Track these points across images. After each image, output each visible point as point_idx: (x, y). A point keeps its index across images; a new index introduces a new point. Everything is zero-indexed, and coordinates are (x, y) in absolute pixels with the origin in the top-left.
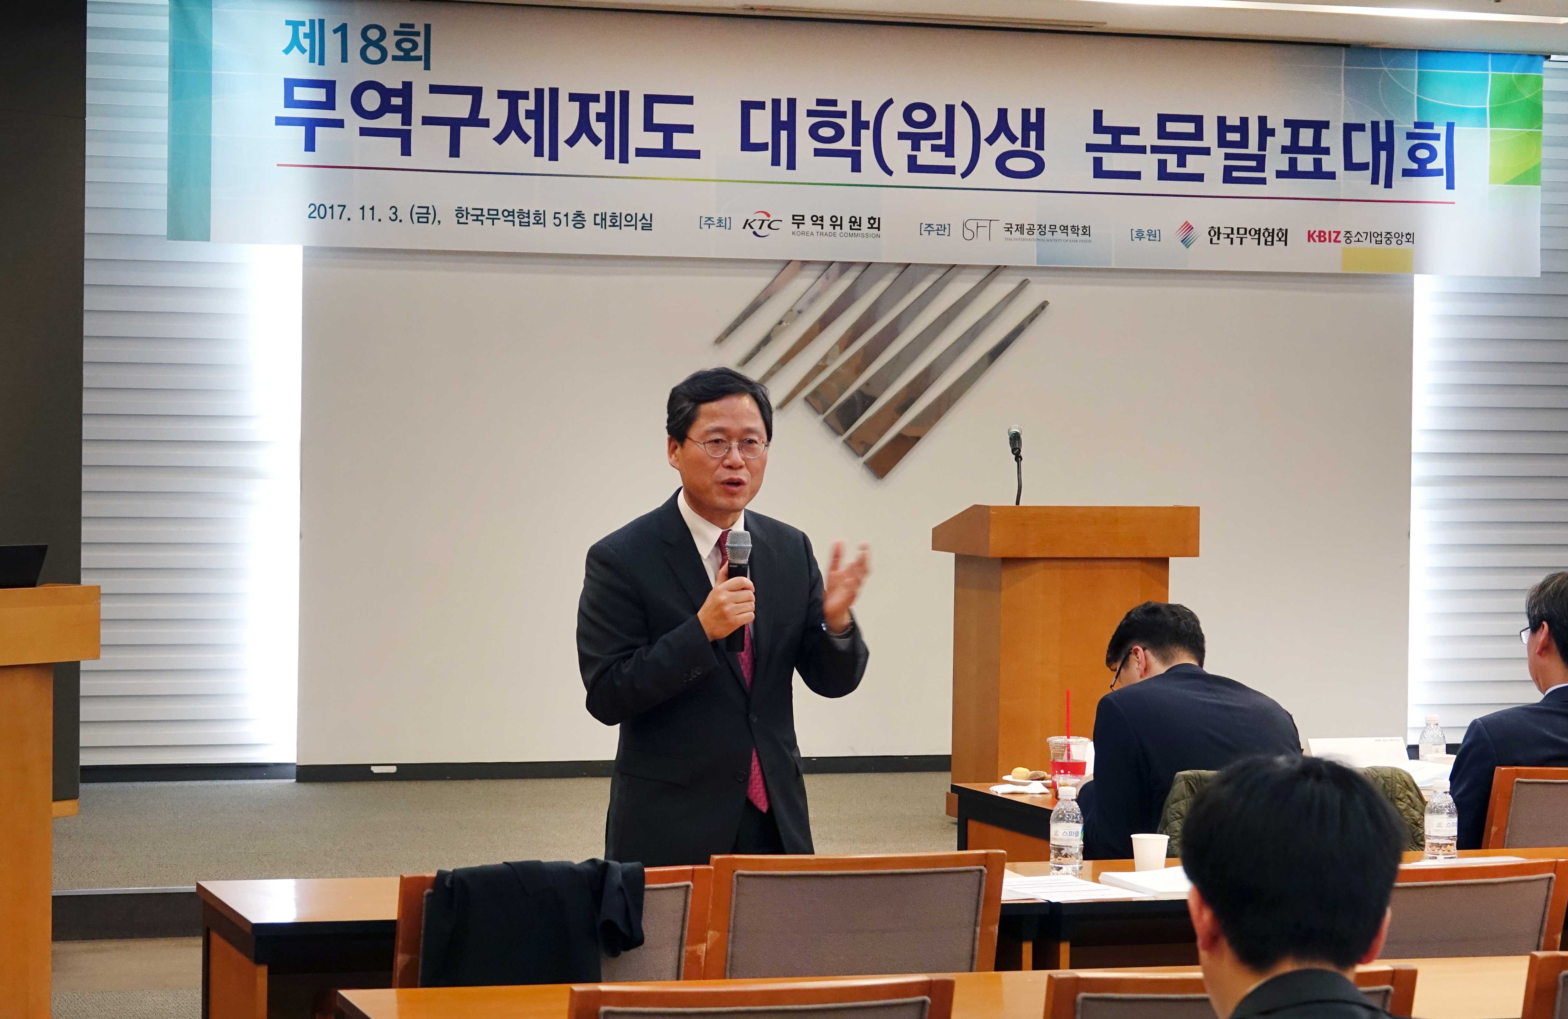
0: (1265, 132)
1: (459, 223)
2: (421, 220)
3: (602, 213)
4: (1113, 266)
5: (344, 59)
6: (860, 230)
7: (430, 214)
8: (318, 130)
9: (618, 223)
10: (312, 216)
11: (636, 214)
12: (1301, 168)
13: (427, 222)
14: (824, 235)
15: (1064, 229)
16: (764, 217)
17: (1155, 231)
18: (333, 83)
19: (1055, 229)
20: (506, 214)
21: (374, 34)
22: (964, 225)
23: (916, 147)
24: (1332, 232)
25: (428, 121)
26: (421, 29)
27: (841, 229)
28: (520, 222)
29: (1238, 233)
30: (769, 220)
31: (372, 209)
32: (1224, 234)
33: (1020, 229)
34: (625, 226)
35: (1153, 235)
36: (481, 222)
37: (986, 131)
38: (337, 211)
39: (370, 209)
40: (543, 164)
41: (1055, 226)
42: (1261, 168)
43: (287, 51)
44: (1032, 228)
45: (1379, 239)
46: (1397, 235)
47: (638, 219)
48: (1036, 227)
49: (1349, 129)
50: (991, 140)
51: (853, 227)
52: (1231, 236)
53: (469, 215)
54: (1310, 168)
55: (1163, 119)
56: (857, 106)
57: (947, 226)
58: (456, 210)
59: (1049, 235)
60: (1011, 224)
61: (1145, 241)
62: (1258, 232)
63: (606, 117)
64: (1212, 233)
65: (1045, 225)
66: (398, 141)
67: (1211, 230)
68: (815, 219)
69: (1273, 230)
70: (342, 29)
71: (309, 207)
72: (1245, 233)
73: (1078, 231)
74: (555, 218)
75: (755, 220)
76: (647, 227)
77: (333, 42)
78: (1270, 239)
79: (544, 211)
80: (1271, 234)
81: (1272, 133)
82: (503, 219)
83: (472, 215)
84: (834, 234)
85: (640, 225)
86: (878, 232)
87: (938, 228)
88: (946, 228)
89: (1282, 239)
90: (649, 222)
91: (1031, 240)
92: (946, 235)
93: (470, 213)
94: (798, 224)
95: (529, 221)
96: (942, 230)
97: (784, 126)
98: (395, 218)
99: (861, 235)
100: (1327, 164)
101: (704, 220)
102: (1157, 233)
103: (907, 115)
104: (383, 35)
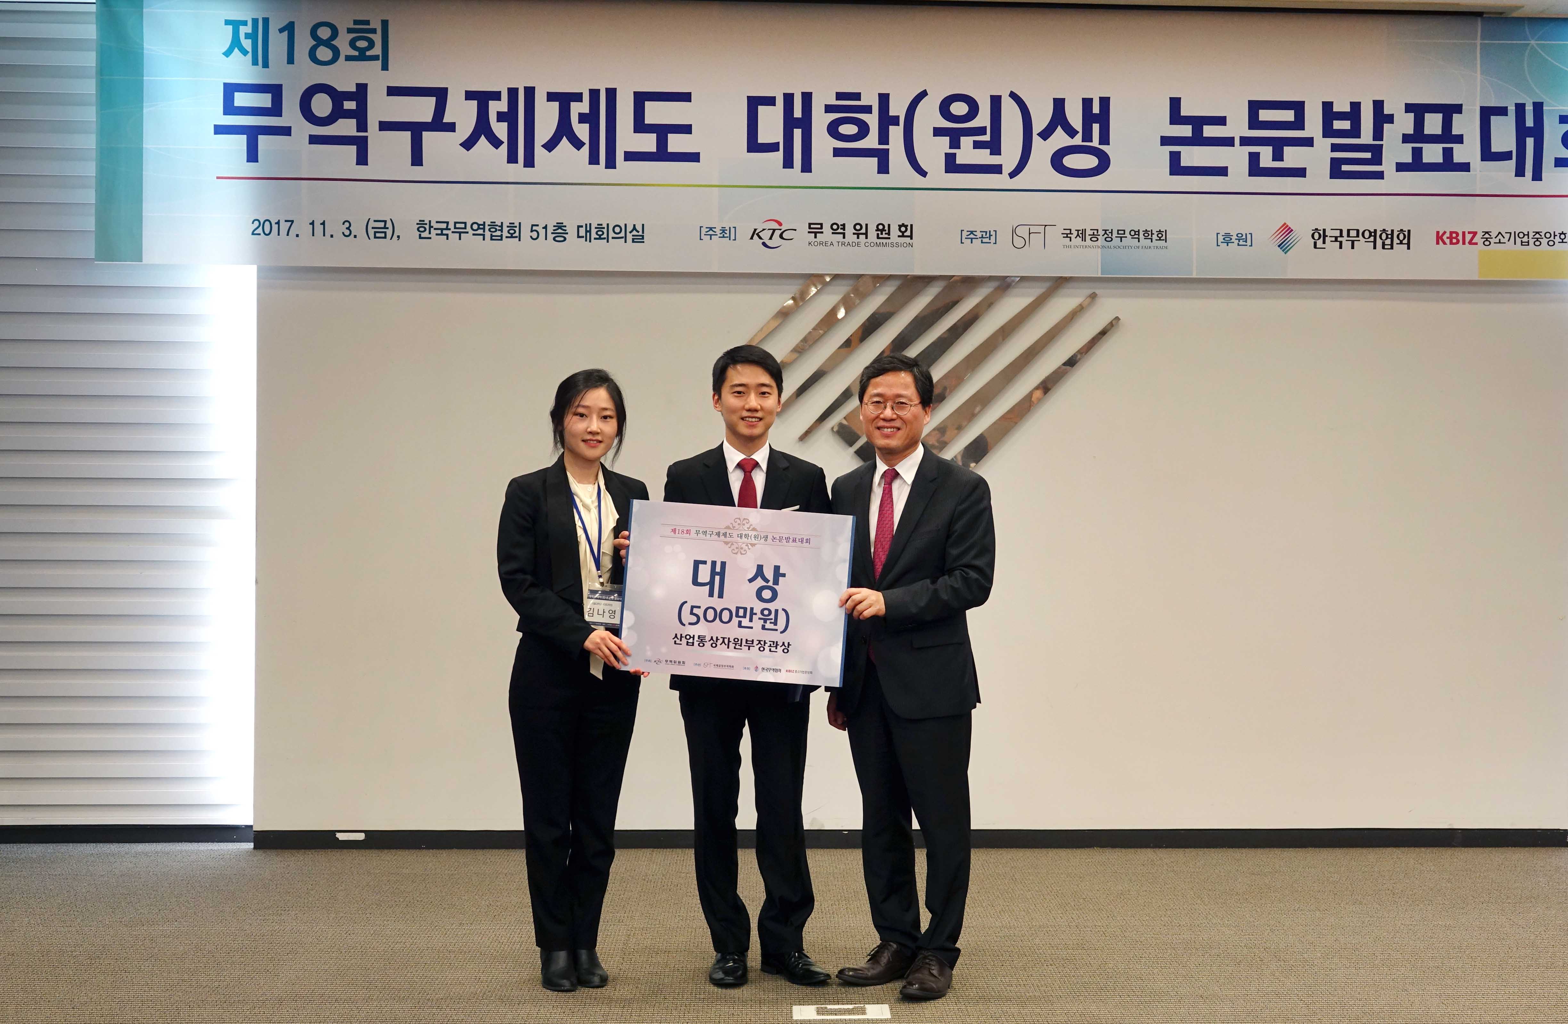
0: (1382, 118)
1: (420, 237)
2: (378, 235)
3: (586, 225)
4: (1194, 276)
5: (291, 60)
6: (889, 238)
7: (388, 228)
8: (261, 138)
9: (605, 236)
10: (255, 232)
11: (626, 225)
12: (1426, 159)
13: (385, 237)
14: (846, 245)
15: (1135, 234)
16: (776, 226)
17: (1246, 234)
18: (279, 87)
19: (1124, 234)
20: (475, 227)
21: (324, 33)
22: (1014, 231)
23: (955, 144)
24: (1467, 233)
25: (385, 126)
26: (376, 24)
27: (867, 238)
28: (492, 236)
29: (1348, 236)
30: (780, 230)
31: (323, 224)
32: (1330, 237)
33: (1081, 235)
34: (613, 238)
35: (1243, 239)
36: (446, 237)
37: (1040, 123)
38: (284, 226)
39: (321, 224)
40: (518, 171)
41: (1124, 231)
42: (1377, 159)
43: (227, 54)
44: (1096, 233)
45: (1525, 239)
46: (1548, 235)
47: (629, 229)
48: (1101, 233)
49: (1487, 113)
50: (1045, 134)
51: (880, 236)
52: (1339, 239)
53: (432, 229)
54: (1439, 159)
55: (1255, 107)
56: (884, 99)
57: (993, 233)
58: (417, 224)
59: (1116, 241)
60: (1070, 230)
61: (1233, 246)
62: (1373, 234)
63: (590, 118)
64: (1316, 236)
65: (1112, 230)
66: (354, 148)
67: (1314, 233)
68: (835, 227)
69: (1392, 231)
70: (290, 28)
71: (253, 223)
72: (1358, 236)
73: (1152, 236)
74: (532, 231)
75: (764, 230)
76: (639, 239)
77: (278, 43)
78: (1388, 242)
79: (520, 223)
80: (1390, 236)
81: (1390, 119)
82: (471, 232)
83: (435, 229)
84: (858, 244)
85: (630, 237)
86: (911, 241)
87: (982, 235)
88: (992, 235)
89: (1404, 242)
90: (640, 233)
91: (1094, 247)
92: (992, 243)
93: (434, 227)
94: (816, 233)
95: (502, 235)
96: (988, 237)
97: (798, 123)
98: (349, 233)
99: (890, 245)
100: (1459, 156)
101: (704, 230)
102: (1249, 236)
103: (944, 108)
104: (335, 33)
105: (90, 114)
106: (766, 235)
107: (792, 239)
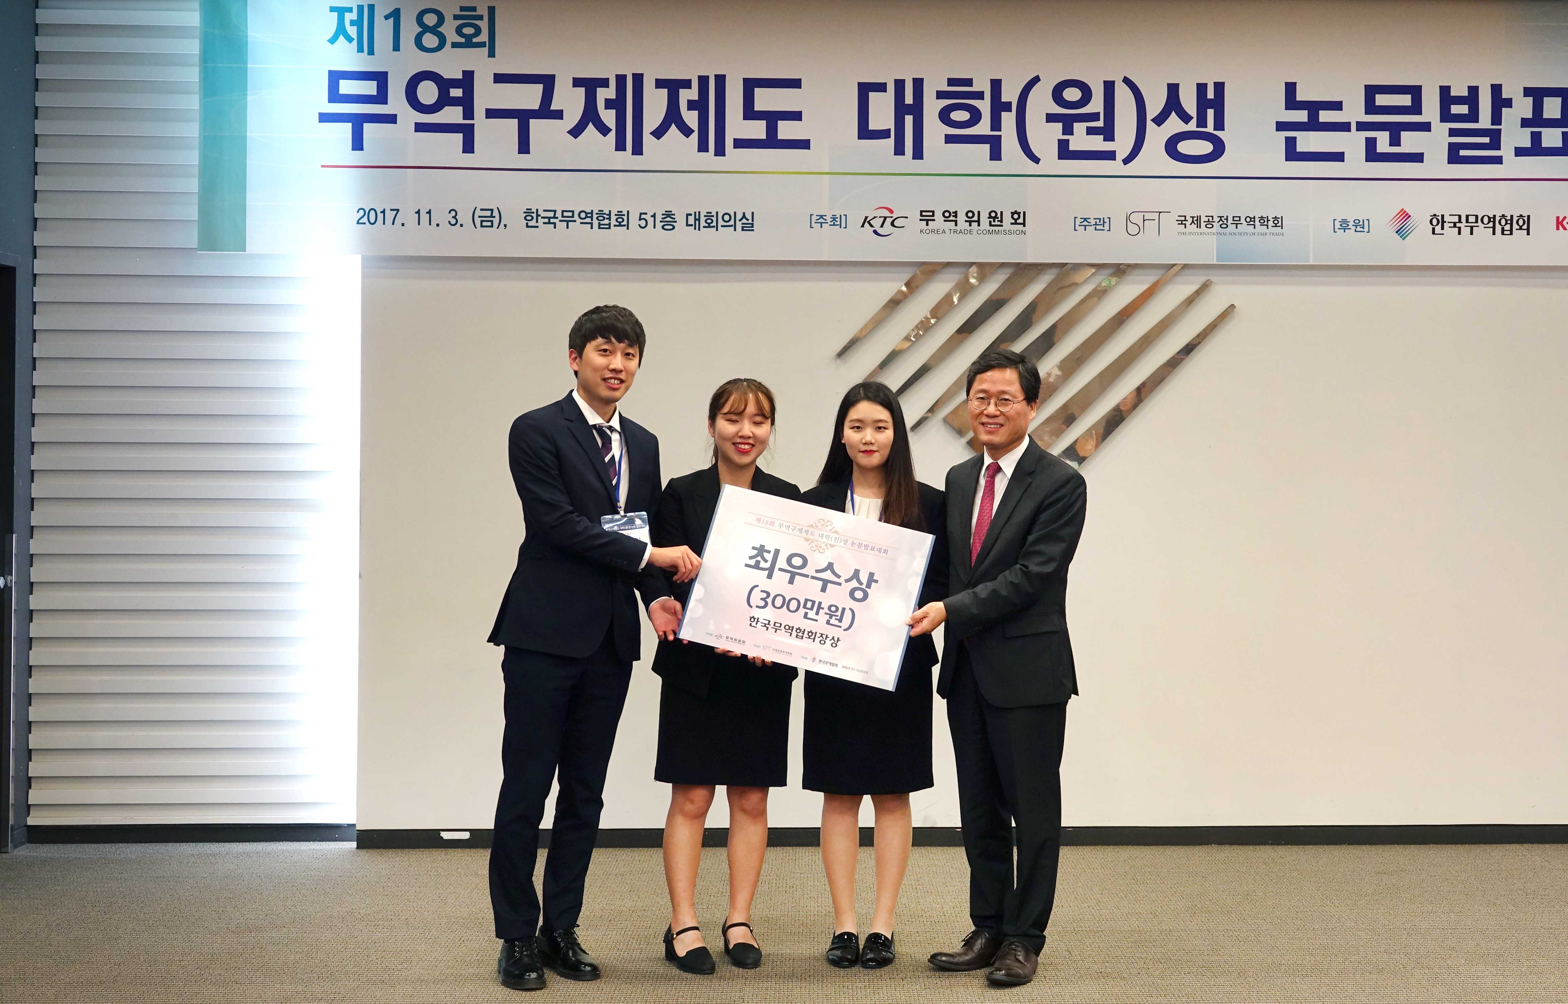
0: (1500, 103)
1: (527, 226)
2: (484, 224)
3: (695, 213)
4: (1311, 263)
5: (396, 48)
6: (1002, 226)
7: (494, 217)
8: (366, 126)
9: (714, 224)
10: (360, 222)
11: (735, 213)
12: (1546, 143)
13: (492, 226)
14: (958, 232)
15: (1251, 221)
16: (887, 214)
17: (1363, 220)
18: (385, 74)
19: (1240, 220)
20: (583, 215)
21: (430, 20)
22: (1128, 218)
23: (1068, 130)
25: (491, 114)
26: (483, 11)
27: (979, 225)
28: (600, 224)
29: (1467, 221)
30: (892, 217)
31: (429, 212)
32: (1448, 222)
33: (1196, 222)
34: (722, 226)
35: (1360, 225)
36: (553, 225)
37: (1153, 109)
38: (390, 215)
39: (427, 213)
40: (626, 158)
41: (1240, 217)
42: (1495, 144)
43: (332, 41)
44: (1211, 220)
47: (738, 218)
48: (1216, 219)
50: (1159, 120)
51: (993, 223)
52: (1458, 225)
53: (539, 218)
54: (1559, 143)
55: (1371, 91)
56: (996, 85)
57: (1107, 220)
58: (525, 213)
59: (1232, 228)
60: (1185, 216)
61: (1351, 232)
62: (1492, 220)
63: (700, 105)
64: (1435, 222)
65: (1227, 216)
66: (460, 136)
67: (1432, 219)
68: (947, 214)
69: (1512, 216)
70: (395, 15)
72: (1477, 222)
73: (1268, 223)
74: (640, 219)
75: (875, 217)
76: (748, 227)
77: (383, 30)
78: (1508, 227)
79: (628, 212)
80: (1509, 222)
81: (1508, 103)
82: (579, 221)
83: (542, 218)
84: (970, 232)
85: (739, 225)
86: (1024, 229)
87: (1096, 222)
88: (1106, 222)
89: (1523, 227)
90: (750, 221)
91: (1210, 234)
92: (1106, 230)
93: (541, 216)
94: (927, 221)
95: (610, 223)
96: (1101, 225)
97: (909, 110)
98: (455, 222)
99: (1002, 232)
101: (814, 218)
102: (1366, 223)
103: (1057, 94)
104: (441, 20)
105: (193, 102)
106: (877, 223)
107: (903, 227)
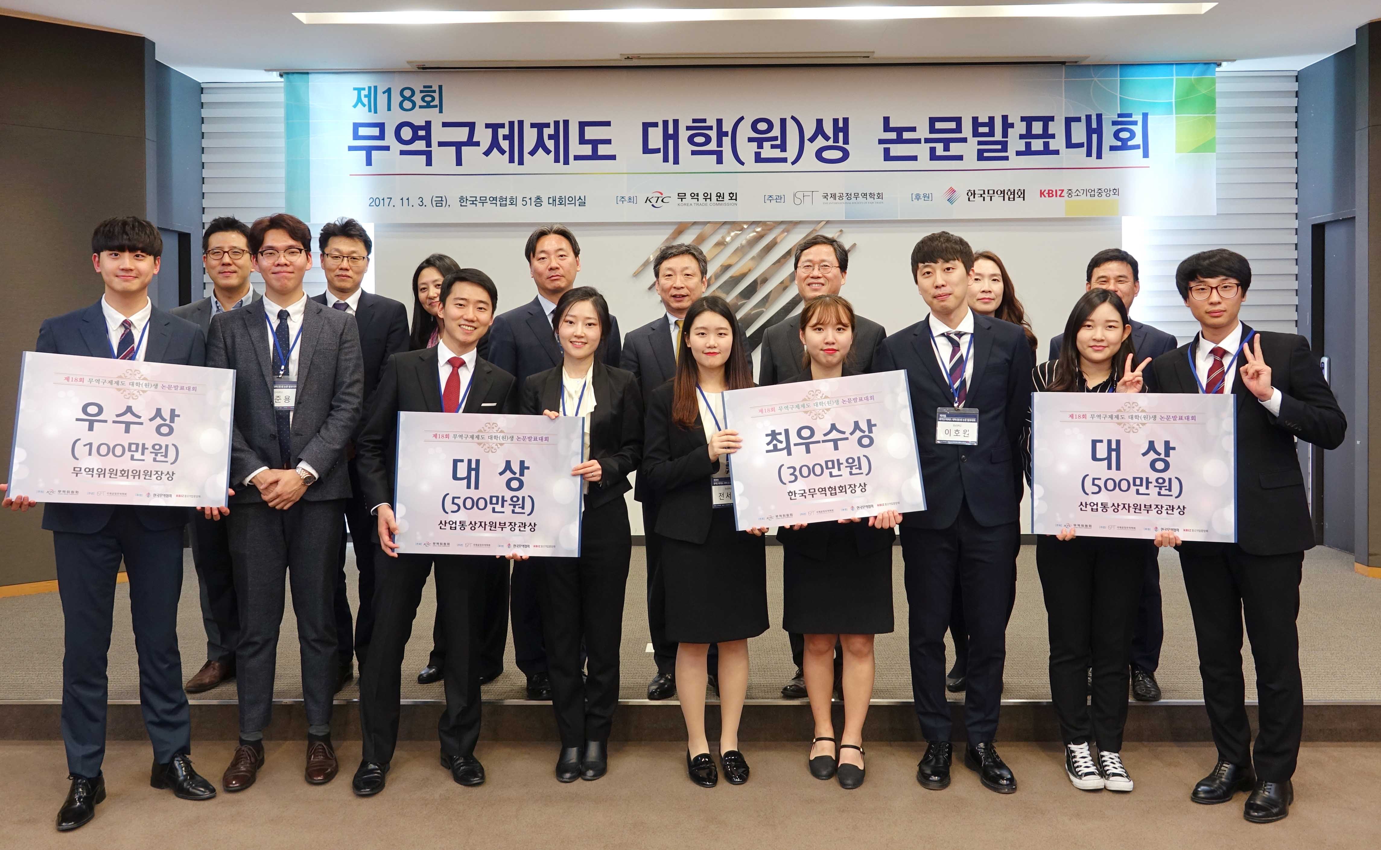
0: (1007, 125)
1: (461, 206)
2: (438, 205)
3: (553, 197)
4: (899, 219)
5: (389, 109)
6: (724, 201)
7: (443, 201)
8: (374, 153)
9: (564, 203)
10: (371, 205)
11: (575, 196)
12: (1033, 148)
13: (441, 206)
14: (699, 205)
15: (864, 195)
16: (659, 195)
18: (383, 124)
19: (858, 195)
20: (491, 199)
21: (407, 93)
22: (795, 195)
23: (760, 146)
25: (441, 144)
26: (435, 87)
27: (711, 201)
28: (501, 204)
29: (988, 193)
31: (408, 199)
32: (977, 194)
33: (833, 197)
34: (568, 204)
35: (927, 197)
36: (476, 205)
37: (808, 134)
38: (387, 201)
40: (515, 167)
41: (858, 193)
42: (1005, 149)
43: (355, 106)
44: (841, 195)
45: (1093, 193)
46: (1106, 191)
47: (577, 199)
48: (845, 195)
49: (1069, 121)
50: (812, 140)
51: (718, 199)
52: (983, 196)
54: (1041, 148)
55: (933, 121)
56: (719, 122)
57: (782, 197)
58: (460, 198)
59: (854, 200)
60: (827, 194)
61: (921, 201)
62: (1003, 192)
63: (555, 137)
64: (970, 194)
65: (851, 193)
66: (424, 157)
67: (968, 192)
68: (693, 195)
69: (1014, 190)
71: (371, 198)
72: (994, 193)
73: (874, 196)
74: (523, 201)
76: (583, 204)
77: (382, 99)
78: (1012, 196)
80: (1013, 193)
81: (1012, 126)
82: (489, 202)
83: (469, 201)
84: (706, 205)
85: (577, 203)
86: (736, 202)
87: (776, 198)
89: (1021, 196)
90: (583, 201)
91: (841, 203)
92: (782, 202)
94: (682, 199)
95: (507, 204)
96: (780, 199)
97: (671, 137)
98: (422, 204)
99: (724, 204)
100: (1053, 145)
101: (619, 198)
102: (930, 195)
103: (754, 126)
104: (413, 93)
105: (281, 143)
106: (654, 201)
